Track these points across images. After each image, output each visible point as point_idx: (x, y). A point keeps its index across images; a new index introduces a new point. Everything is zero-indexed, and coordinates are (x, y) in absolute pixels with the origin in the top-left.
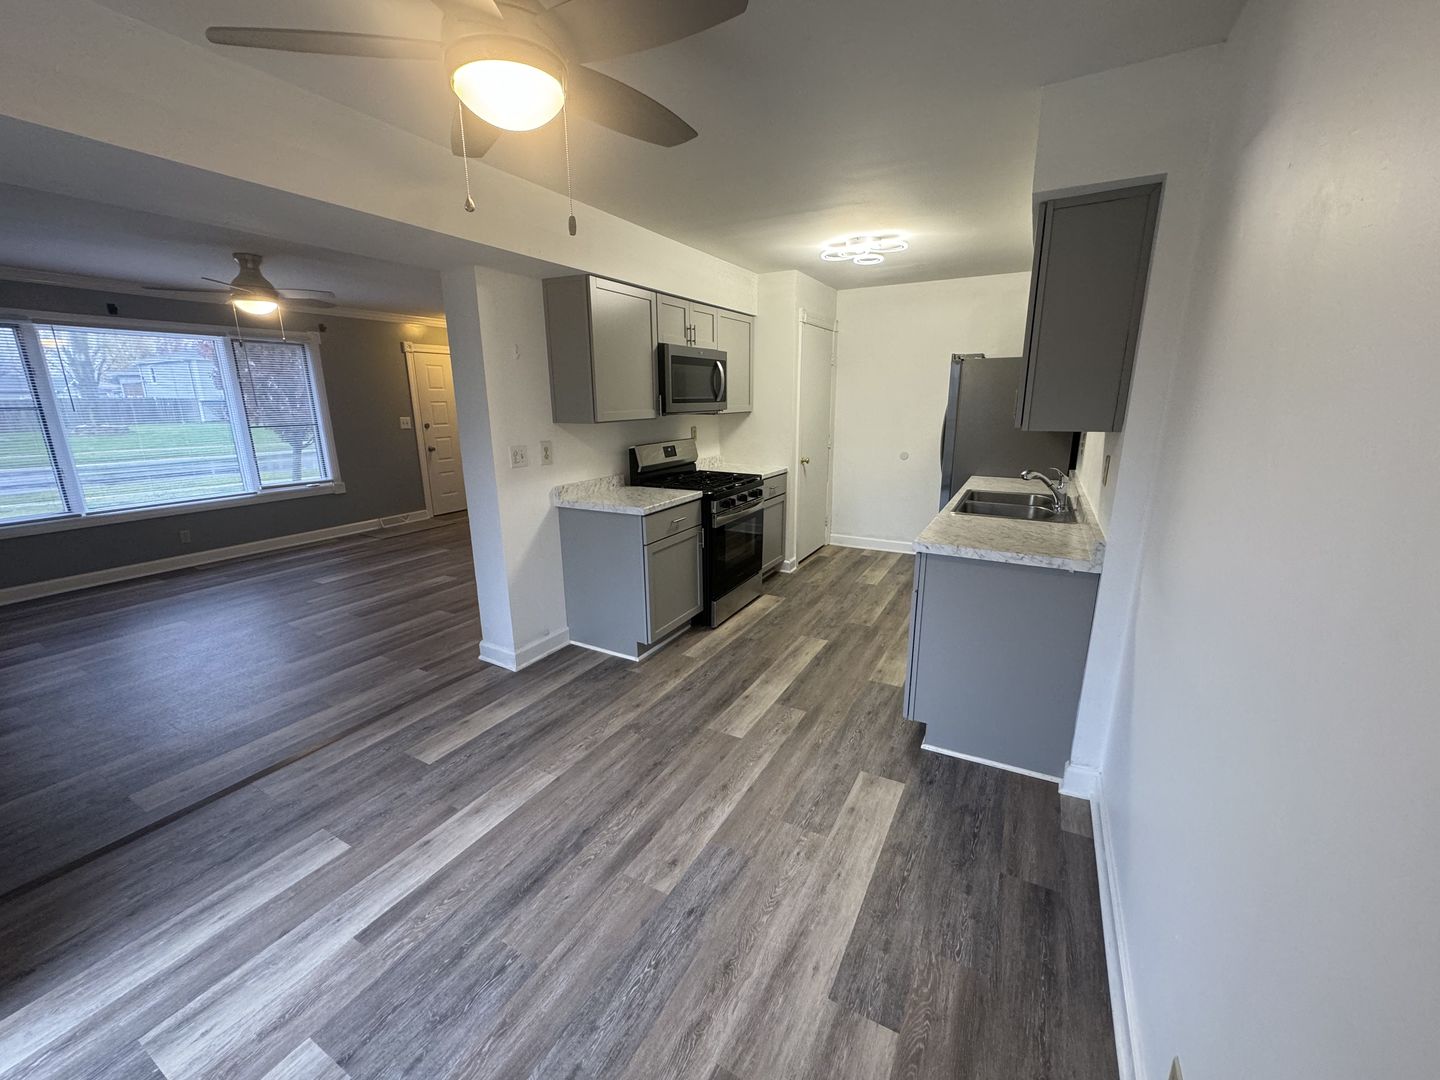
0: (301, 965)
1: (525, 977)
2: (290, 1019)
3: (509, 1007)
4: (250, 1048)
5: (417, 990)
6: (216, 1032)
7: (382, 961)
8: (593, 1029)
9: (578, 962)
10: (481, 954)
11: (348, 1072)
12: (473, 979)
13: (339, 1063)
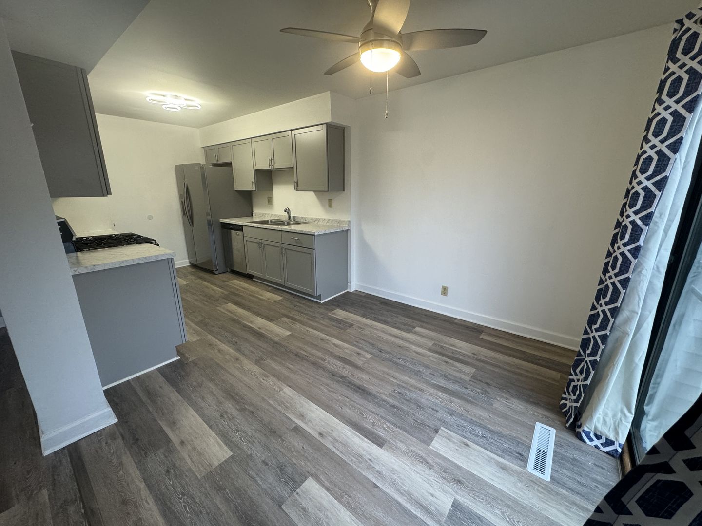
0: (395, 467)
1: (403, 387)
2: (422, 458)
3: (414, 389)
4: (436, 469)
5: (408, 416)
6: (432, 491)
7: (395, 432)
8: (419, 371)
9: (397, 375)
10: (393, 399)
11: (440, 428)
12: (403, 400)
13: (437, 432)
